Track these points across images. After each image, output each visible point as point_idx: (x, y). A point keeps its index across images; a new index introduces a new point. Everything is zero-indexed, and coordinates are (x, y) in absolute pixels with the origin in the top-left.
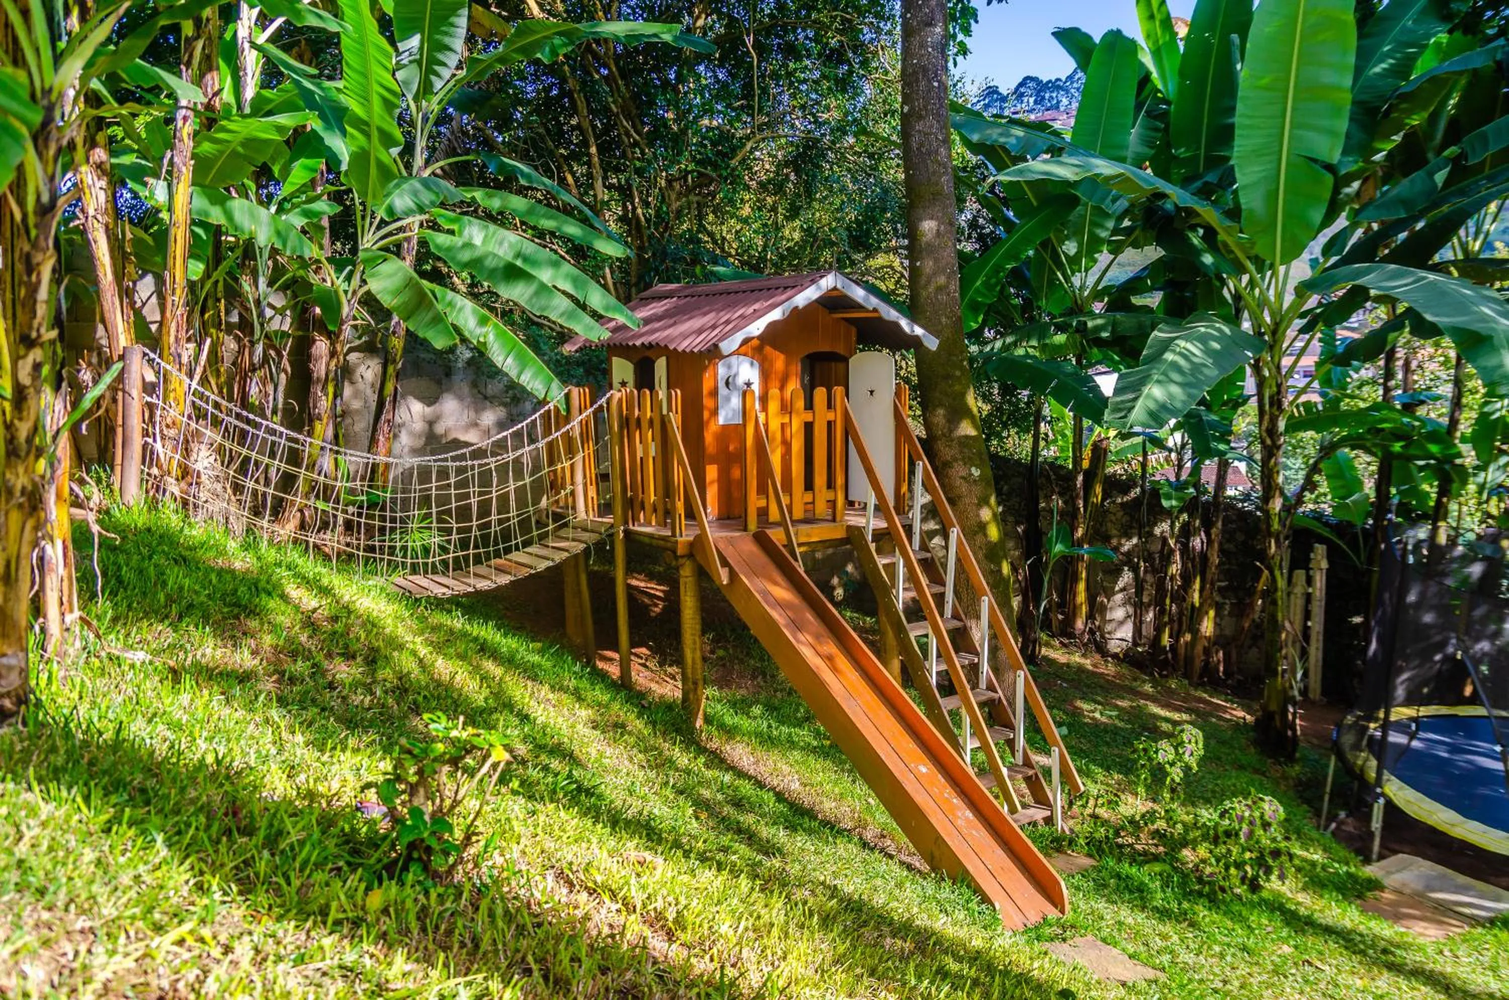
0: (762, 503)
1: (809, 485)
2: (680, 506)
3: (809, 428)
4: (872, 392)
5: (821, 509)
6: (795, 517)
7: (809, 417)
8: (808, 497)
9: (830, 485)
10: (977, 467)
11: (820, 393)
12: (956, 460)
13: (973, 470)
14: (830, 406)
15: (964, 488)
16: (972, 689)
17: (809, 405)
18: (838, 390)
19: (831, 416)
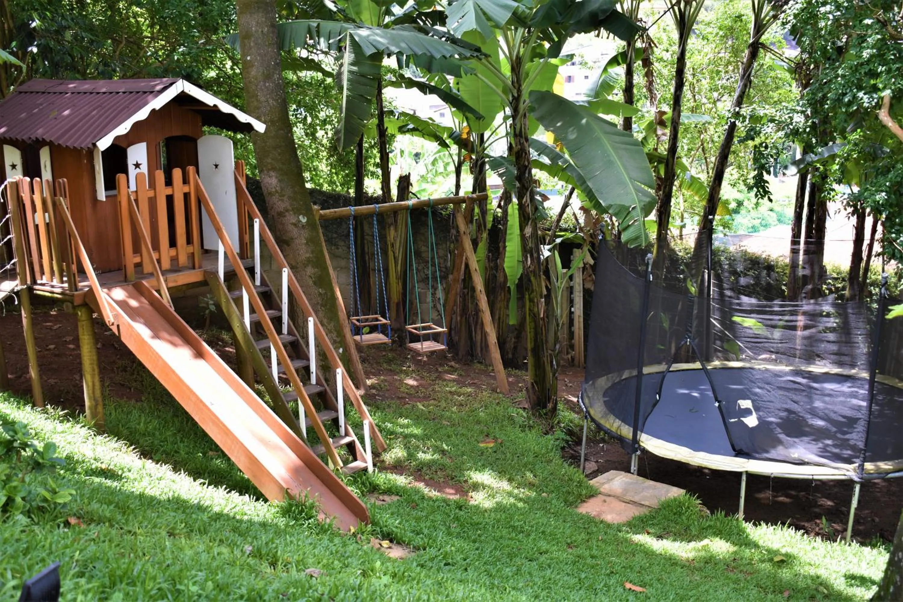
0: (137, 260)
1: (173, 243)
2: (74, 267)
3: (170, 199)
4: (216, 166)
5: (183, 259)
6: (163, 269)
7: (169, 191)
8: (173, 252)
9: (189, 241)
10: (304, 215)
11: (177, 173)
12: (287, 211)
13: (301, 217)
14: (186, 181)
15: (294, 232)
16: (305, 385)
17: (169, 182)
18: (191, 169)
19: (186, 189)
